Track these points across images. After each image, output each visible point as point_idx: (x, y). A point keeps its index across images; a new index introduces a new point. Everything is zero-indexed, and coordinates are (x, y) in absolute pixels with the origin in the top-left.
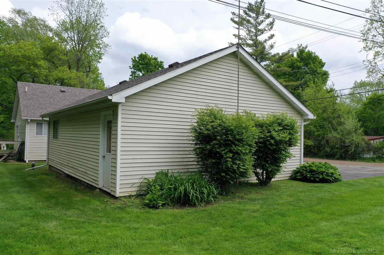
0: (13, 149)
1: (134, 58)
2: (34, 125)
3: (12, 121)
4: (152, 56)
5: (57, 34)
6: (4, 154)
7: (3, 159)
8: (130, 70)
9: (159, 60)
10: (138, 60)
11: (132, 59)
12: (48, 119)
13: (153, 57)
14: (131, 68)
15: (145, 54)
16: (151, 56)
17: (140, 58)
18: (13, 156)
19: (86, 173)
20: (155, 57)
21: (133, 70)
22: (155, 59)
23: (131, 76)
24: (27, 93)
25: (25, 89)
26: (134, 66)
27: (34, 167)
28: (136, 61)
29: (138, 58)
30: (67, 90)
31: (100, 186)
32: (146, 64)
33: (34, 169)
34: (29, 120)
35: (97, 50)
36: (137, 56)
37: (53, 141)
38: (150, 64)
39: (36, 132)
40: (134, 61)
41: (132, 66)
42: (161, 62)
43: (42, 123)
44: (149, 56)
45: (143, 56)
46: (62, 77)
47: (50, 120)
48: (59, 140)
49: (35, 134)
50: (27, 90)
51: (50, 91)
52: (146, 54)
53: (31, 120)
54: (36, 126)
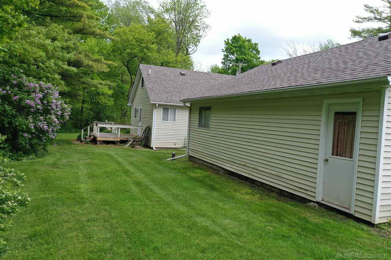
0: (129, 133)
1: (227, 41)
2: (161, 110)
3: (129, 105)
4: (246, 37)
5: (158, 15)
6: (129, 139)
7: (130, 144)
8: (223, 54)
9: (253, 42)
10: (231, 43)
11: (225, 41)
12: (189, 105)
13: (247, 39)
14: (224, 51)
15: (238, 36)
16: (244, 38)
17: (233, 40)
18: (138, 141)
19: (281, 177)
20: (248, 39)
21: (225, 53)
22: (249, 41)
23: (224, 59)
24: (150, 76)
25: (149, 72)
26: (227, 49)
27: (175, 157)
28: (229, 43)
29: (231, 40)
30: (187, 73)
31: (319, 199)
32: (240, 47)
33: (174, 160)
34: (157, 105)
35: (195, 32)
36: (230, 38)
37: (199, 130)
38: (244, 47)
39: (163, 117)
40: (227, 43)
41: (224, 49)
42: (256, 44)
43: (168, 108)
44: (242, 37)
45: (236, 38)
46: (168, 60)
47: (192, 106)
48: (211, 129)
49: (162, 120)
50: (150, 73)
51: (171, 75)
52: (240, 36)
53: (159, 104)
54: (162, 111)
